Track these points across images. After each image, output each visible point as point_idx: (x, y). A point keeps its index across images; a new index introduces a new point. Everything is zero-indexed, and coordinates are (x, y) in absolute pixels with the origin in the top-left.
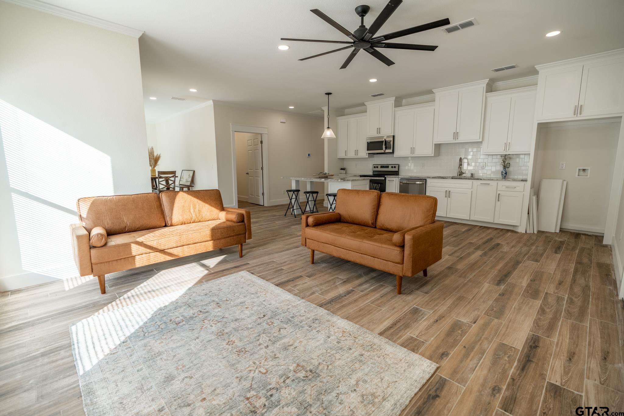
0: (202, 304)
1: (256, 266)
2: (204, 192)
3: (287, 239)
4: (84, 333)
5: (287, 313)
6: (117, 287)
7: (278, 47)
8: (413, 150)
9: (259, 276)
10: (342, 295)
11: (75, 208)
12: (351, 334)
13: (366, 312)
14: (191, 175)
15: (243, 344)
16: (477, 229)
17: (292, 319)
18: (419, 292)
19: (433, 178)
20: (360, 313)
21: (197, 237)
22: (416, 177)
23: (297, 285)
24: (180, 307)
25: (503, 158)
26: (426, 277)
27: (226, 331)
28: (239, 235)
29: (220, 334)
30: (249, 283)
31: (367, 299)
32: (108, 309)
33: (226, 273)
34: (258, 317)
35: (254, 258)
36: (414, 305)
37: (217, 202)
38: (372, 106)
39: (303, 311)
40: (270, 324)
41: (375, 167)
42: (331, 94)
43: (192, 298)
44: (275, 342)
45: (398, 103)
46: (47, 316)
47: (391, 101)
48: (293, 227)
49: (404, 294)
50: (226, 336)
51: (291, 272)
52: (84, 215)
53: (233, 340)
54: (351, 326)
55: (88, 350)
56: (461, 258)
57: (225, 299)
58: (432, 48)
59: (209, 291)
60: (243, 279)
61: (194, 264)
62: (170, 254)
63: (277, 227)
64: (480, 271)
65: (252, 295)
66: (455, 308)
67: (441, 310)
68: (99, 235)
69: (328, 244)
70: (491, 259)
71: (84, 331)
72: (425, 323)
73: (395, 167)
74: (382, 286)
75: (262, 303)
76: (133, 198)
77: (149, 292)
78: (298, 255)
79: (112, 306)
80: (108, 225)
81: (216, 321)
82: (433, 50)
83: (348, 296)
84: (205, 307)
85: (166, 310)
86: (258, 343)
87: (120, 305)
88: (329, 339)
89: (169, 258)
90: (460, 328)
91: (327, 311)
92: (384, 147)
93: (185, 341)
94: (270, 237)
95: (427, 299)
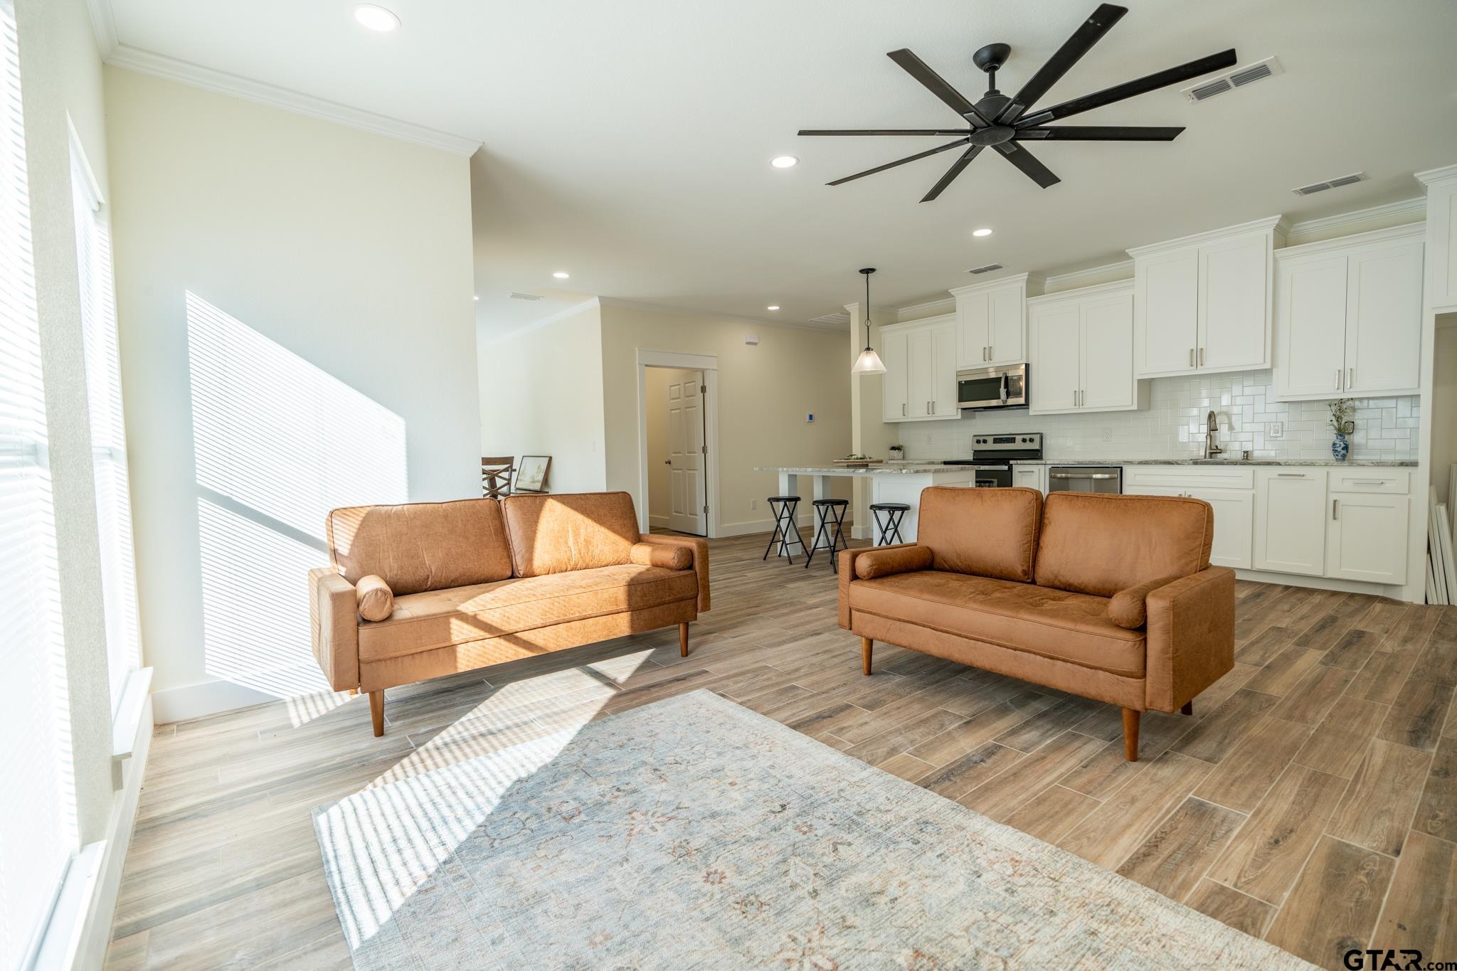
0: (616, 770)
1: (728, 678)
2: (598, 497)
3: (786, 614)
4: (347, 833)
5: (841, 803)
6: (406, 721)
7: (771, 162)
8: (1079, 396)
9: (741, 704)
10: (975, 759)
11: (321, 534)
12: (1039, 868)
13: (1057, 808)
14: (544, 467)
15: (749, 883)
16: (1276, 594)
17: (860, 820)
18: (1187, 757)
19: (1141, 463)
20: (1043, 809)
21: (588, 603)
22: (1093, 463)
23: (845, 728)
24: (566, 776)
25: (1334, 408)
26: (1190, 717)
27: (696, 843)
28: (682, 600)
29: (682, 852)
30: (722, 721)
31: (1046, 771)
32: (394, 775)
33: (657, 694)
34: (768, 809)
35: (717, 659)
36: (1189, 790)
37: (626, 522)
38: (969, 297)
39: (881, 799)
40: (805, 829)
41: (978, 442)
42: (873, 270)
43: (589, 754)
44: (833, 880)
45: (1035, 287)
46: (259, 786)
47: (1019, 282)
48: (791, 585)
49: (1148, 760)
50: (697, 858)
51: (818, 694)
52: (344, 549)
53: (719, 871)
54: (1030, 844)
55: (361, 880)
56: (1268, 667)
57: (671, 759)
58: (1167, 134)
59: (627, 737)
60: (703, 711)
61: (573, 671)
62: (527, 645)
63: (751, 585)
64: (1341, 705)
65: (738, 752)
66: (1314, 805)
67: (1274, 812)
68: (379, 593)
69: (916, 624)
70: (1358, 671)
71: (346, 828)
72: (1243, 847)
73: (1031, 440)
74: (1075, 737)
75: (768, 773)
76: (445, 511)
77: (482, 735)
78: (825, 652)
79: (403, 767)
80: (390, 571)
81: (663, 815)
82: (1171, 139)
83: (989, 762)
84: (627, 779)
85: (531, 783)
86: (788, 883)
87: (420, 767)
88: (979, 880)
89: (525, 654)
90: (1359, 868)
91: (948, 800)
92: (1003, 391)
93: (595, 865)
94: (742, 609)
95: (1219, 777)
